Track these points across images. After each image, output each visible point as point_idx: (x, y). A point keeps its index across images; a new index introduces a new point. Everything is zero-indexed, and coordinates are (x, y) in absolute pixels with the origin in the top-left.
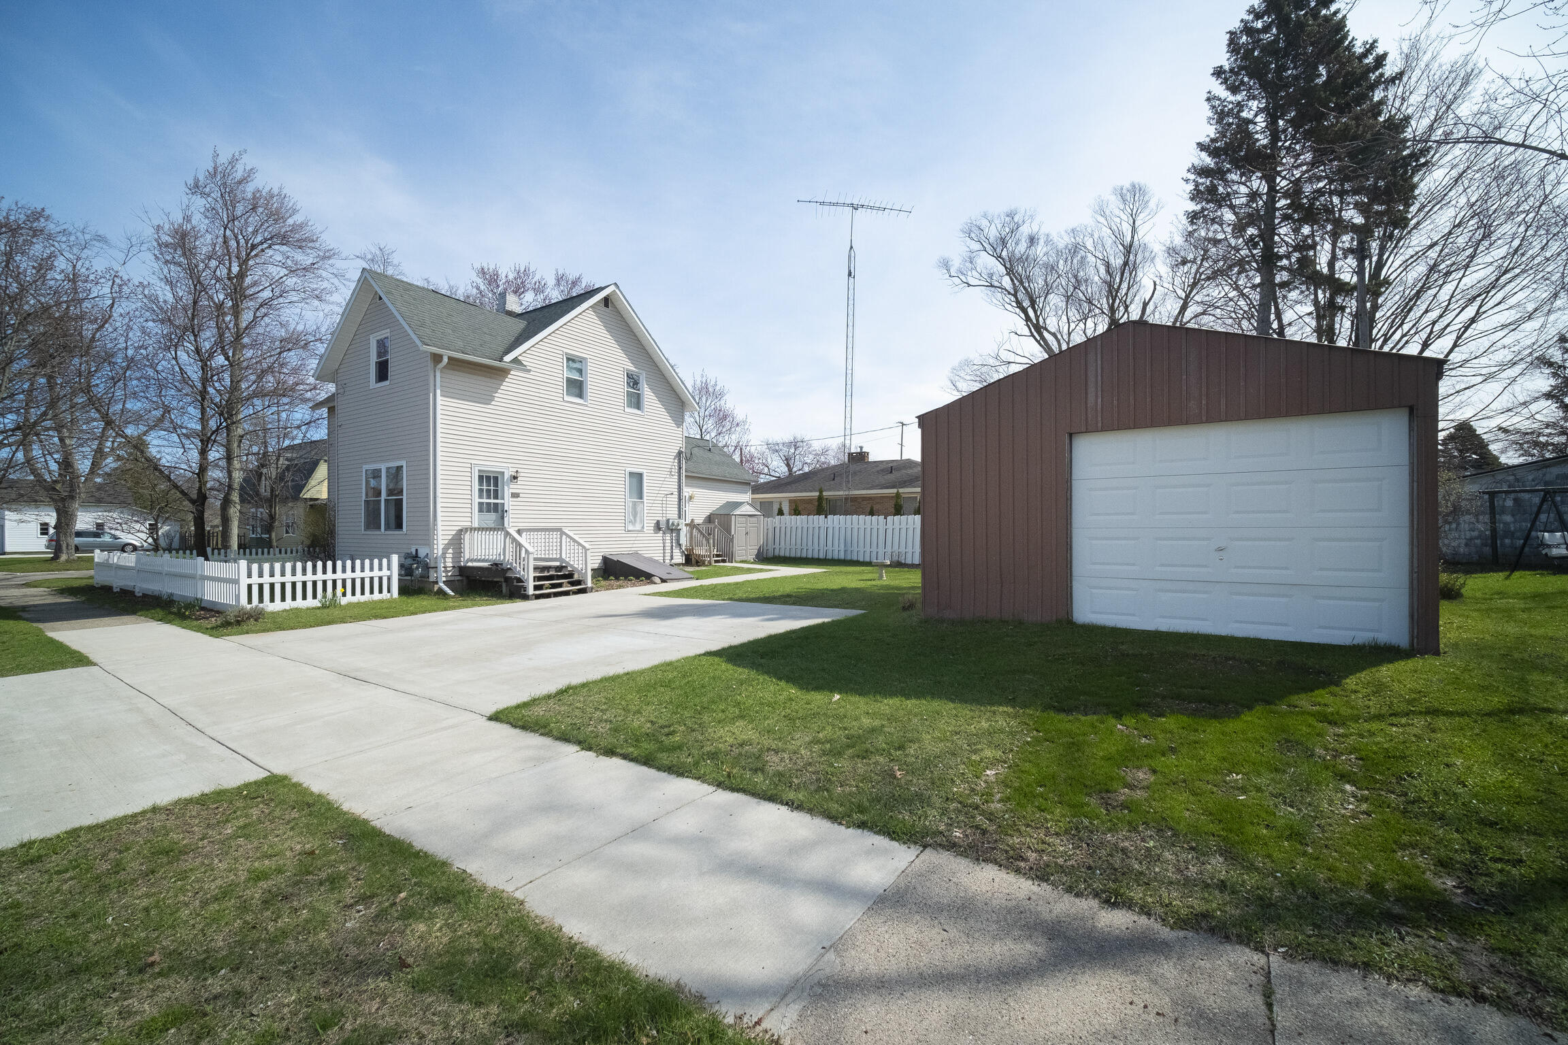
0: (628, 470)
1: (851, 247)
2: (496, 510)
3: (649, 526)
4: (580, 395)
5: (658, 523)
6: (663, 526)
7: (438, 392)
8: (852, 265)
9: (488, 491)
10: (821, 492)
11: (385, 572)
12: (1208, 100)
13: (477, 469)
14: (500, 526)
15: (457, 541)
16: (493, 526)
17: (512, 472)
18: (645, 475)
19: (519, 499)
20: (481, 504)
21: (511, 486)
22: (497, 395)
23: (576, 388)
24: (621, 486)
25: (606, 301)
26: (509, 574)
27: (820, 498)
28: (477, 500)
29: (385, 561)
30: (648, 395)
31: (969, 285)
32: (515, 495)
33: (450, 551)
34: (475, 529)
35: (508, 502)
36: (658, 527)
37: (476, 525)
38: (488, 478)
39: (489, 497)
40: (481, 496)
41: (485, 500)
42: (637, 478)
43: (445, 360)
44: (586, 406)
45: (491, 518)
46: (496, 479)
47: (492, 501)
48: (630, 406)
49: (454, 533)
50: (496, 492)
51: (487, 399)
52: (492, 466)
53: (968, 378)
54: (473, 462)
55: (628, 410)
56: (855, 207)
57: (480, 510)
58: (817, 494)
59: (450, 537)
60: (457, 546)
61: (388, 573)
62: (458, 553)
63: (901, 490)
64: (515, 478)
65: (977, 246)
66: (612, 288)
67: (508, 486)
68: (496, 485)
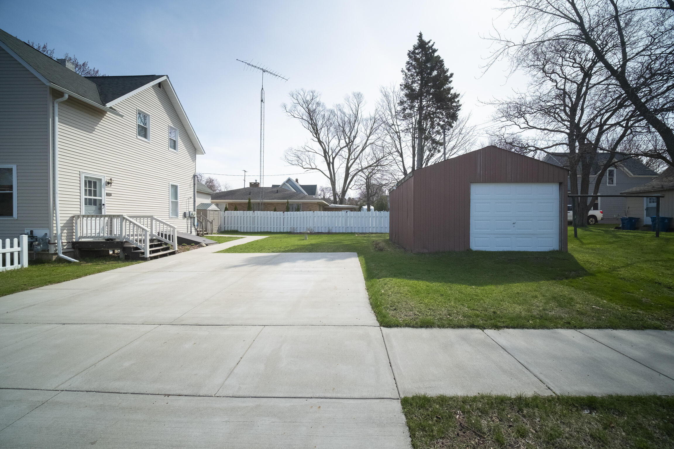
0: (170, 183)
1: (262, 89)
2: (95, 204)
3: (181, 215)
4: (145, 136)
5: (185, 213)
6: (187, 215)
7: (57, 119)
8: (263, 97)
9: (90, 191)
10: (250, 200)
11: (16, 248)
12: (402, 71)
13: (84, 175)
14: (99, 214)
15: (70, 224)
16: (93, 214)
17: (107, 179)
18: (179, 186)
19: (111, 197)
20: (86, 199)
21: (106, 189)
22: (96, 127)
23: (143, 131)
24: (167, 193)
25: (160, 84)
26: (126, 245)
27: (249, 203)
28: (84, 197)
29: (16, 240)
30: (180, 144)
31: (294, 117)
32: (108, 195)
33: (65, 231)
34: (84, 216)
35: (105, 199)
36: (185, 215)
37: (83, 213)
38: (90, 182)
39: (90, 195)
40: (86, 195)
41: (88, 197)
42: (175, 188)
43: (66, 96)
44: (149, 143)
45: (93, 208)
46: (95, 183)
47: (93, 197)
48: (171, 147)
49: (68, 219)
50: (95, 192)
51: (91, 130)
52: (94, 174)
53: (292, 155)
54: (81, 170)
55: (170, 149)
56: (264, 71)
57: (86, 204)
58: (248, 201)
59: (65, 222)
60: (70, 228)
61: (19, 249)
62: (70, 234)
63: (289, 201)
64: (109, 183)
65: (296, 101)
66: (164, 78)
67: (104, 189)
68: (95, 187)
